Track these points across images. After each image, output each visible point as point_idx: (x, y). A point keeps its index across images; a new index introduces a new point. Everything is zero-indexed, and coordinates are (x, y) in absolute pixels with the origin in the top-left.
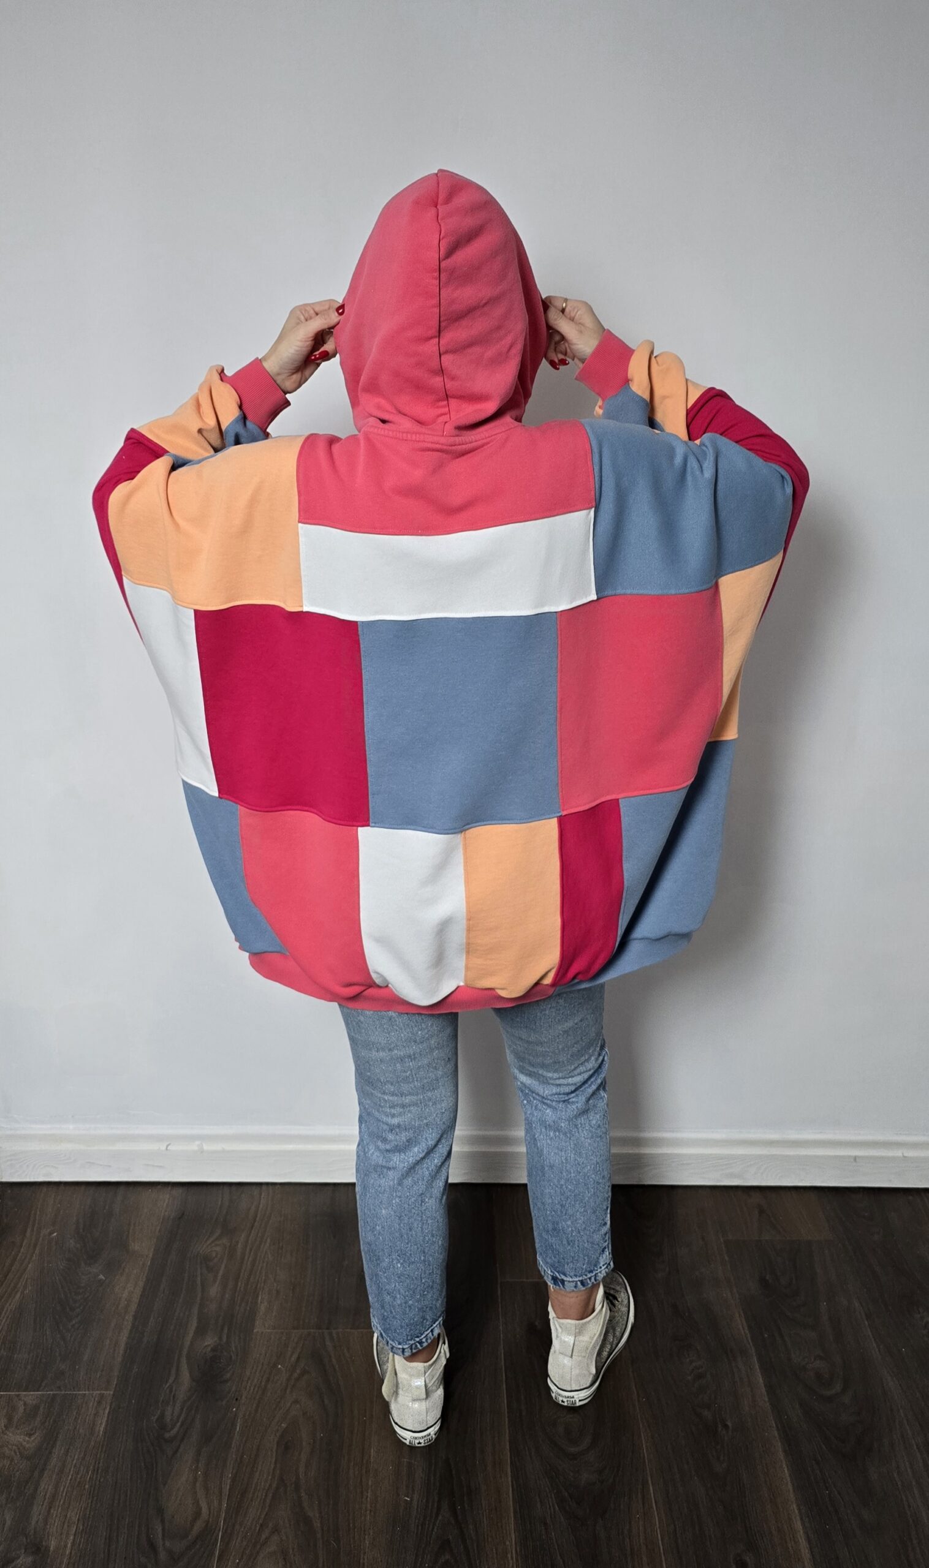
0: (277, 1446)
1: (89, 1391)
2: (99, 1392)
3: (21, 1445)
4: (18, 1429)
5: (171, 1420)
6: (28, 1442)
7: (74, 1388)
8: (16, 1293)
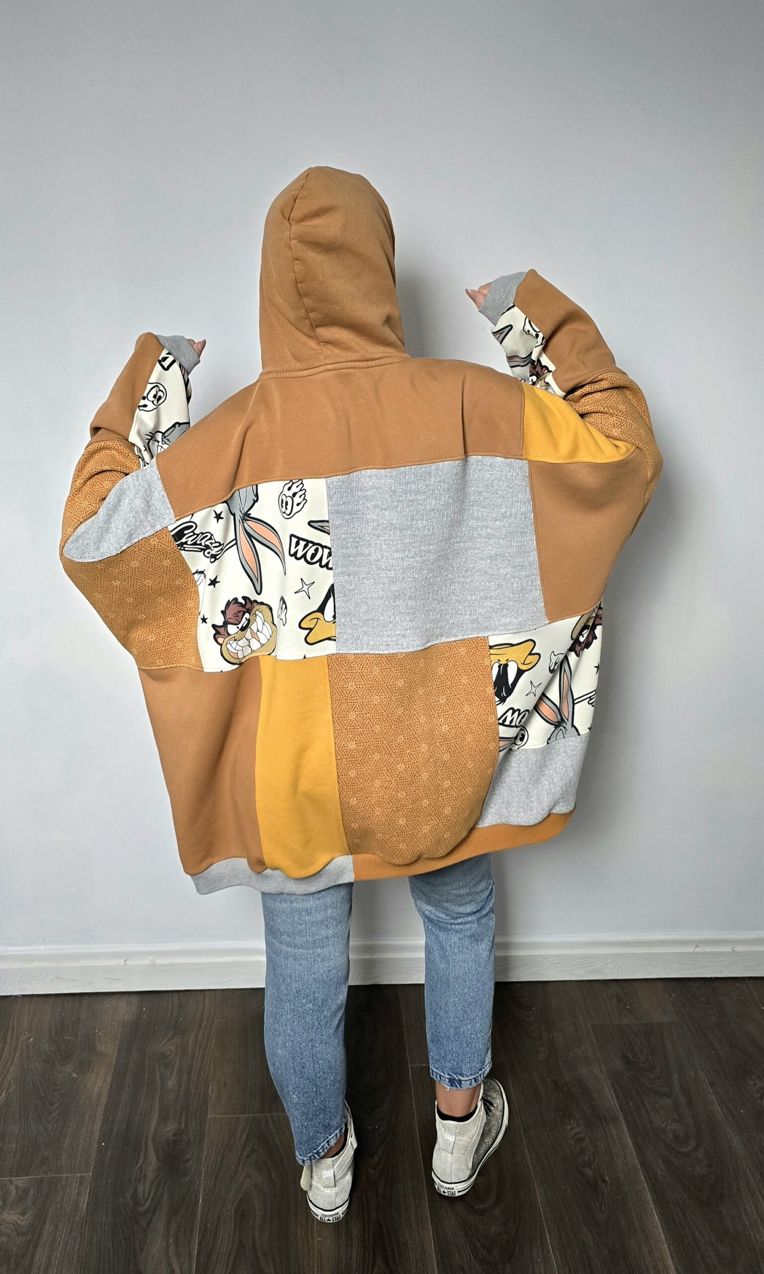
0: (235, 1214)
1: (70, 1173)
2: (79, 1175)
3: (16, 1222)
4: (13, 1210)
5: (143, 1196)
6: (22, 1220)
7: (58, 1172)
8: (2, 1092)
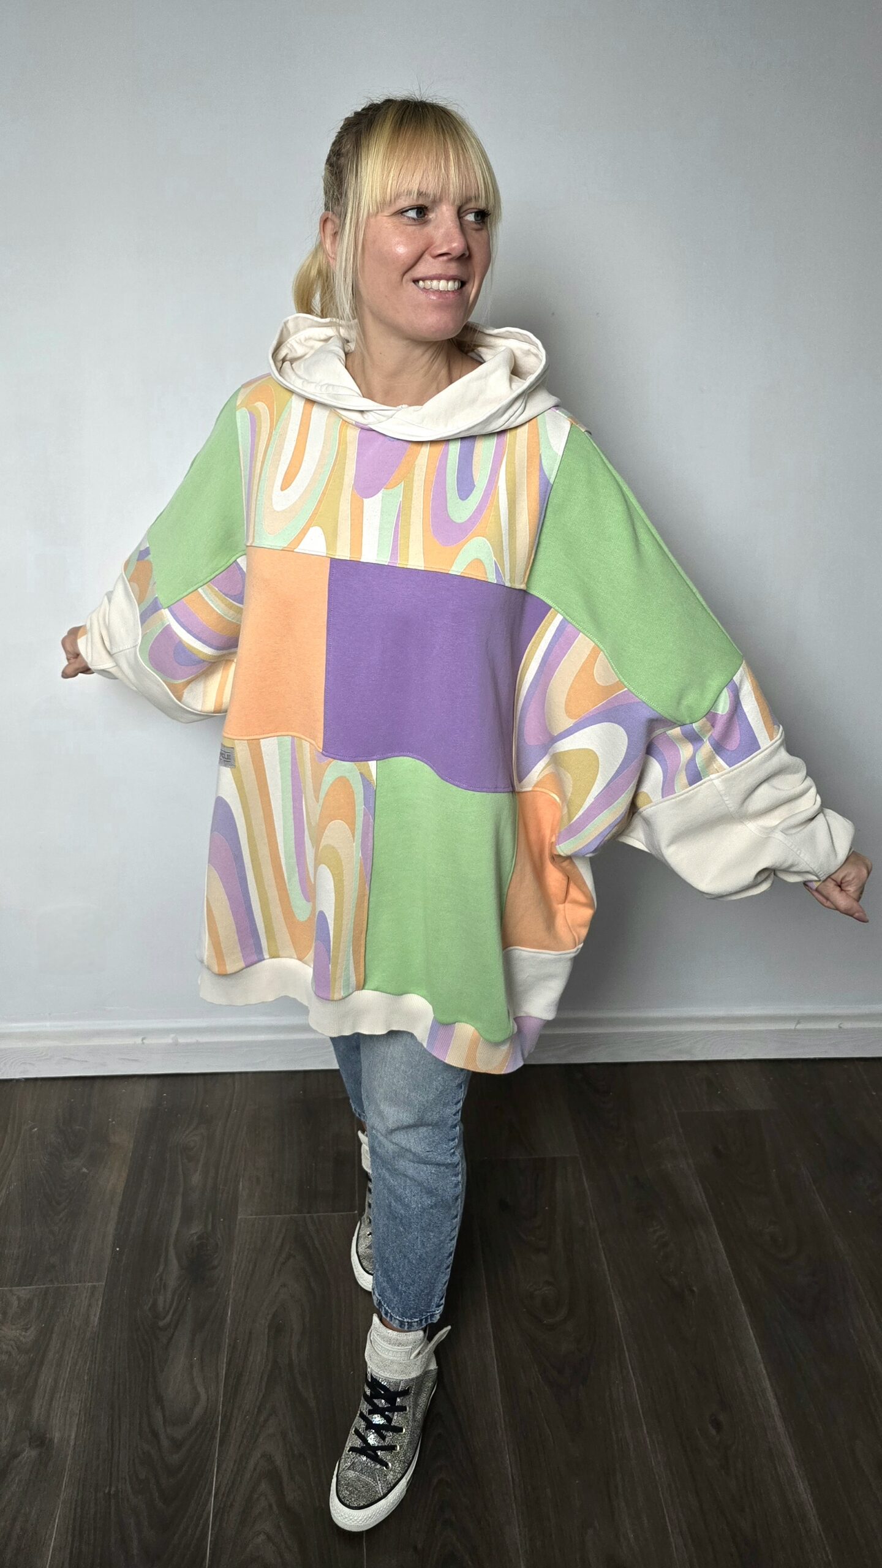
0: (269, 1329)
1: (80, 1282)
2: (91, 1284)
3: (18, 1339)
4: (14, 1324)
5: (164, 1308)
6: (24, 1337)
7: (66, 1281)
8: (2, 1188)
